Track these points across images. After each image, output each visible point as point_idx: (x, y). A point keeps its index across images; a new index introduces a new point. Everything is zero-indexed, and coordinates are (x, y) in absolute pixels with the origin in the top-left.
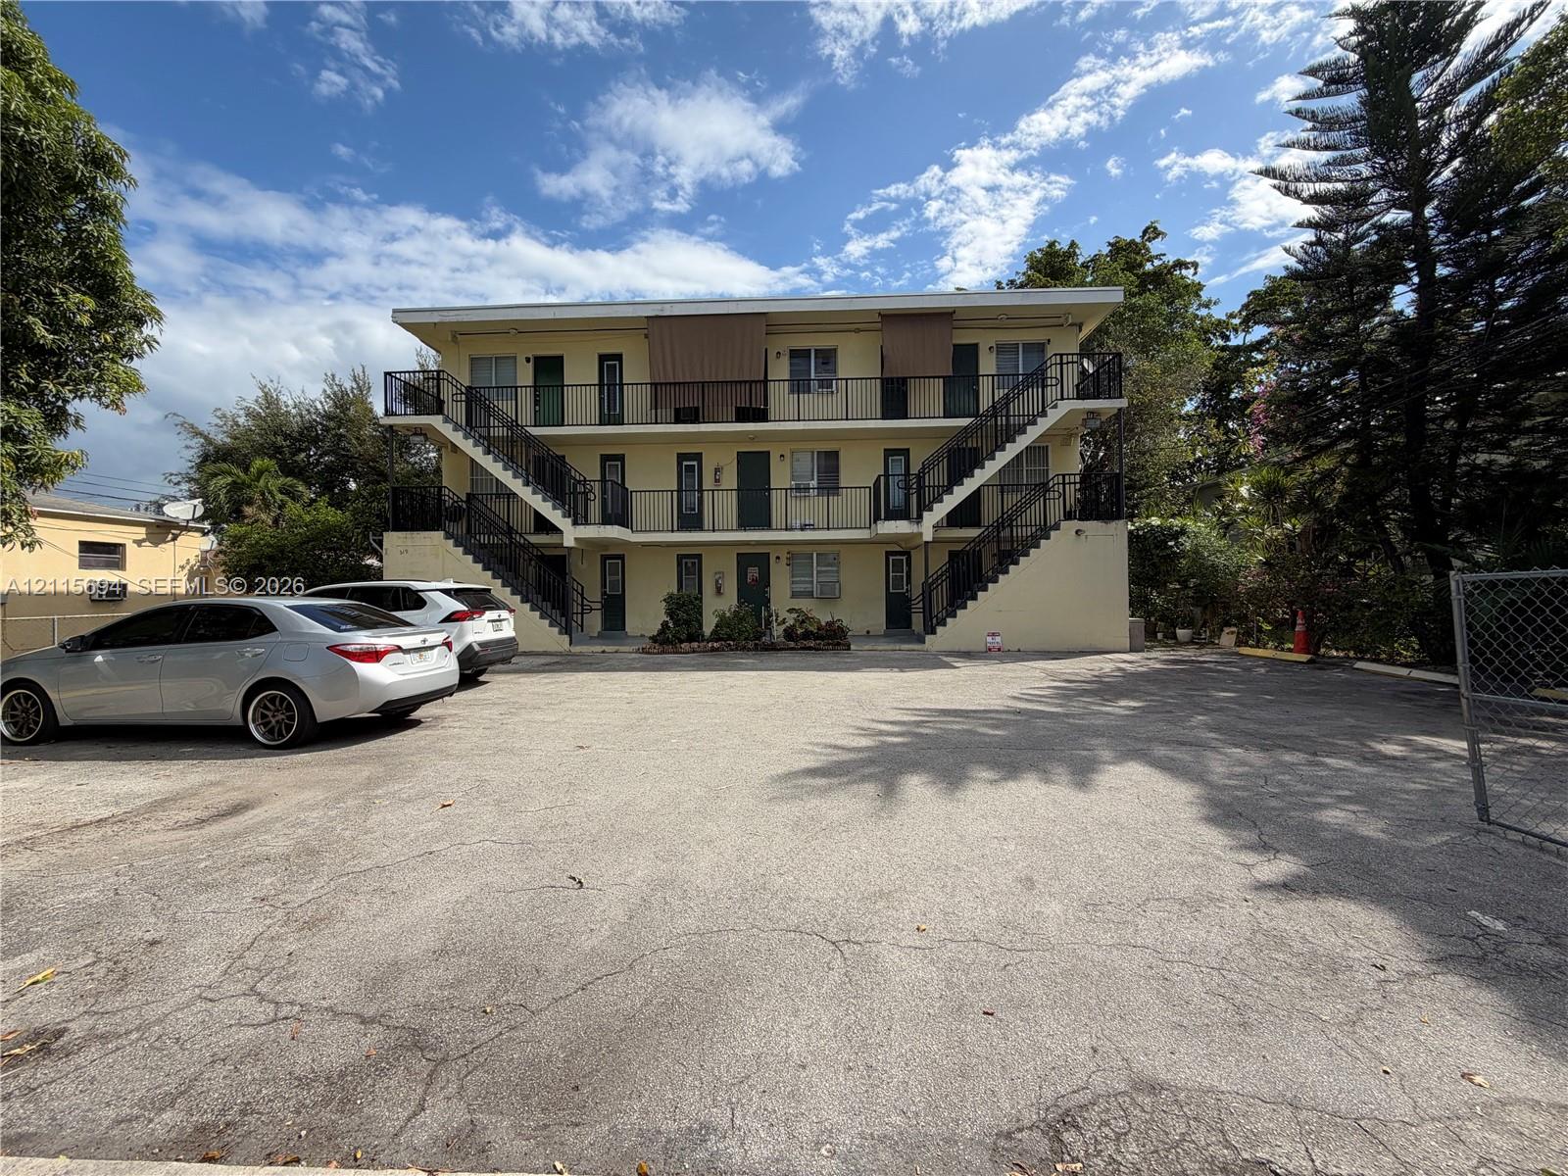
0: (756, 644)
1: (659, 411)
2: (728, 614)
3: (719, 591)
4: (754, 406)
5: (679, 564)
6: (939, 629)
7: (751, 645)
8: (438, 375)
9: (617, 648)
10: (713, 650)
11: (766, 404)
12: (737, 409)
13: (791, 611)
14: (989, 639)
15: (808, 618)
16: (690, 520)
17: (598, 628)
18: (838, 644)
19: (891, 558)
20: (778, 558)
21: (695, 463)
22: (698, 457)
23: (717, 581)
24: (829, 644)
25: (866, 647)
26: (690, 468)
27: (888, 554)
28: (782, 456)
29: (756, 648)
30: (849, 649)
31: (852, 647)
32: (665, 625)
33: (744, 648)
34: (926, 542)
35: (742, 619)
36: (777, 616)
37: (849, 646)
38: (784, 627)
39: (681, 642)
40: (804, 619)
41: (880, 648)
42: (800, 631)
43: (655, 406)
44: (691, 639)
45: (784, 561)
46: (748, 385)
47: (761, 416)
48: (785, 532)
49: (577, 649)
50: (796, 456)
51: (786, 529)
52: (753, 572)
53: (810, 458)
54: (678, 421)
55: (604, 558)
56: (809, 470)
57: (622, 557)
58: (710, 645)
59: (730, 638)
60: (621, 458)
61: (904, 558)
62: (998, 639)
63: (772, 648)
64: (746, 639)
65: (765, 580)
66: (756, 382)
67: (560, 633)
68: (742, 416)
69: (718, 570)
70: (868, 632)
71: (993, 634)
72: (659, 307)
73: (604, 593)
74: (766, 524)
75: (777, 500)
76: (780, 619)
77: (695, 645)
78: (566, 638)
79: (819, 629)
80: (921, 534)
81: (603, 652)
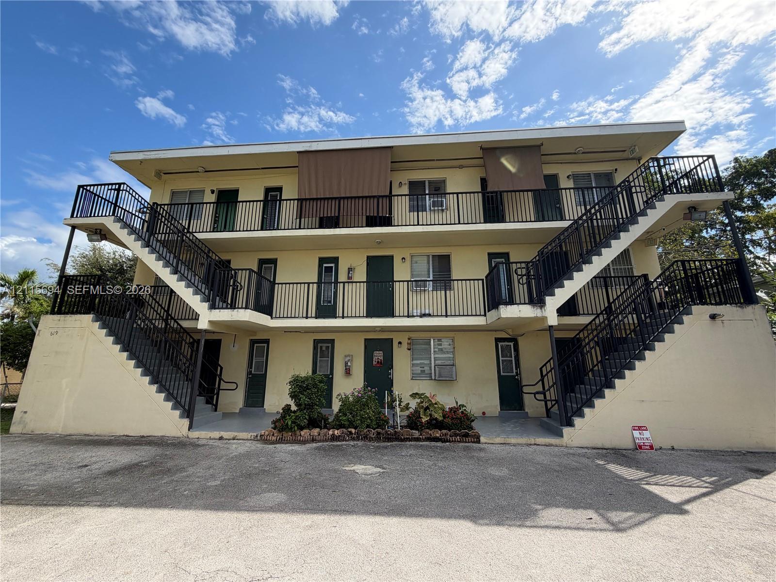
0: (379, 433)
1: (303, 220)
2: (351, 399)
3: (348, 372)
4: (380, 215)
5: (315, 348)
6: (577, 421)
7: (373, 433)
8: (120, 187)
9: (236, 434)
10: (334, 438)
11: (390, 213)
12: (367, 217)
13: (414, 395)
14: (636, 434)
15: (432, 404)
16: (326, 310)
17: (241, 404)
18: (466, 435)
19: (500, 344)
20: (400, 343)
21: (333, 265)
22: (335, 260)
23: (346, 364)
24: (456, 435)
25: (498, 440)
26: (329, 269)
27: (498, 340)
28: (403, 258)
29: (378, 437)
30: (479, 442)
31: (482, 439)
32: (287, 409)
33: (366, 438)
34: (551, 327)
35: (366, 405)
36: (400, 401)
37: (478, 437)
38: (407, 413)
39: (301, 428)
40: (427, 404)
41: (513, 441)
42: (425, 419)
43: (300, 216)
44: (313, 423)
45: (405, 345)
46: (376, 200)
47: (387, 221)
48: (407, 319)
49: (195, 434)
50: (415, 259)
51: (408, 316)
52: (378, 356)
53: (426, 262)
54: (321, 226)
55: (253, 342)
56: (426, 270)
57: (267, 342)
58: (331, 432)
59: (351, 424)
60: (274, 262)
61: (512, 344)
62: (647, 434)
63: (395, 437)
64: (368, 426)
65: (388, 363)
66: (383, 197)
67: (181, 417)
68: (372, 222)
69: (347, 354)
70: (484, 413)
71: (640, 428)
72: (308, 144)
73: (249, 373)
74: (390, 313)
75: (400, 291)
76: (403, 404)
77: (316, 431)
78: (186, 422)
79: (444, 417)
80: (544, 319)
81: (221, 438)
